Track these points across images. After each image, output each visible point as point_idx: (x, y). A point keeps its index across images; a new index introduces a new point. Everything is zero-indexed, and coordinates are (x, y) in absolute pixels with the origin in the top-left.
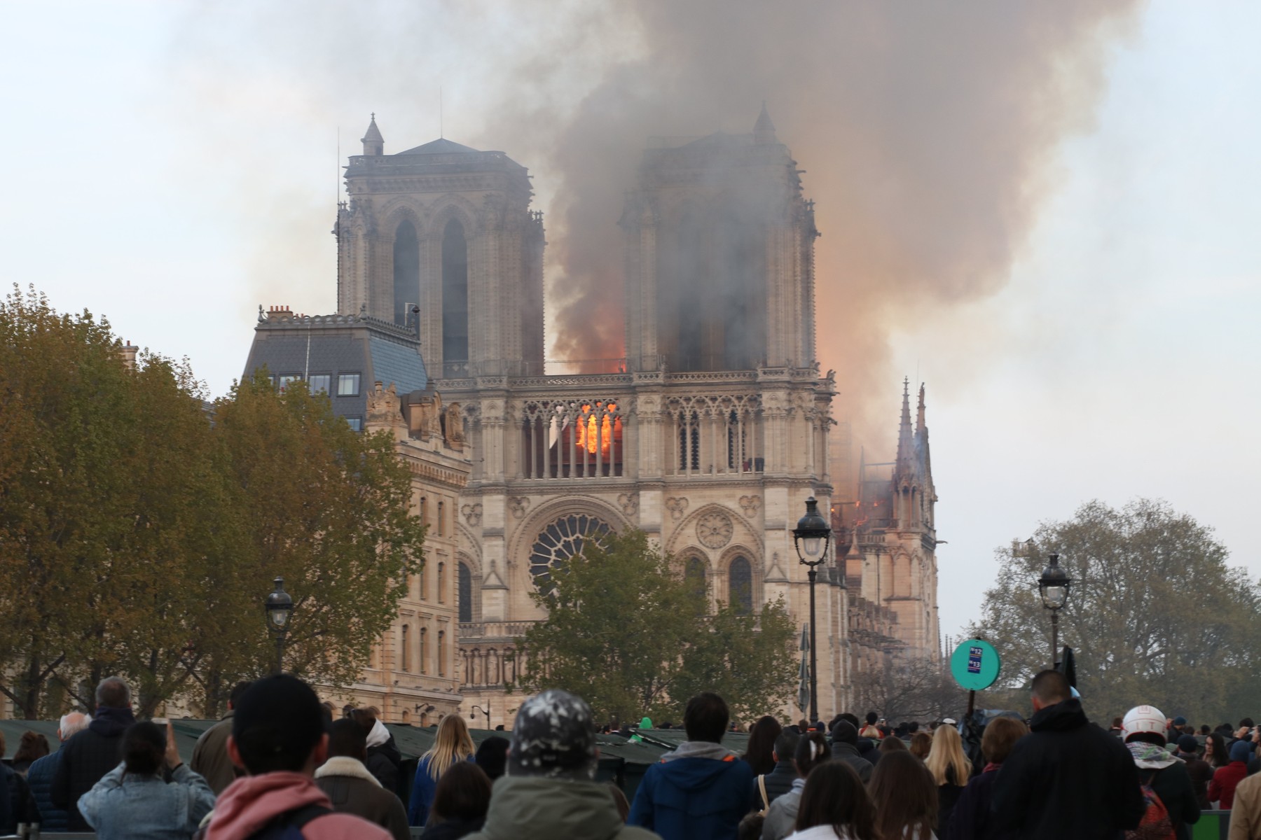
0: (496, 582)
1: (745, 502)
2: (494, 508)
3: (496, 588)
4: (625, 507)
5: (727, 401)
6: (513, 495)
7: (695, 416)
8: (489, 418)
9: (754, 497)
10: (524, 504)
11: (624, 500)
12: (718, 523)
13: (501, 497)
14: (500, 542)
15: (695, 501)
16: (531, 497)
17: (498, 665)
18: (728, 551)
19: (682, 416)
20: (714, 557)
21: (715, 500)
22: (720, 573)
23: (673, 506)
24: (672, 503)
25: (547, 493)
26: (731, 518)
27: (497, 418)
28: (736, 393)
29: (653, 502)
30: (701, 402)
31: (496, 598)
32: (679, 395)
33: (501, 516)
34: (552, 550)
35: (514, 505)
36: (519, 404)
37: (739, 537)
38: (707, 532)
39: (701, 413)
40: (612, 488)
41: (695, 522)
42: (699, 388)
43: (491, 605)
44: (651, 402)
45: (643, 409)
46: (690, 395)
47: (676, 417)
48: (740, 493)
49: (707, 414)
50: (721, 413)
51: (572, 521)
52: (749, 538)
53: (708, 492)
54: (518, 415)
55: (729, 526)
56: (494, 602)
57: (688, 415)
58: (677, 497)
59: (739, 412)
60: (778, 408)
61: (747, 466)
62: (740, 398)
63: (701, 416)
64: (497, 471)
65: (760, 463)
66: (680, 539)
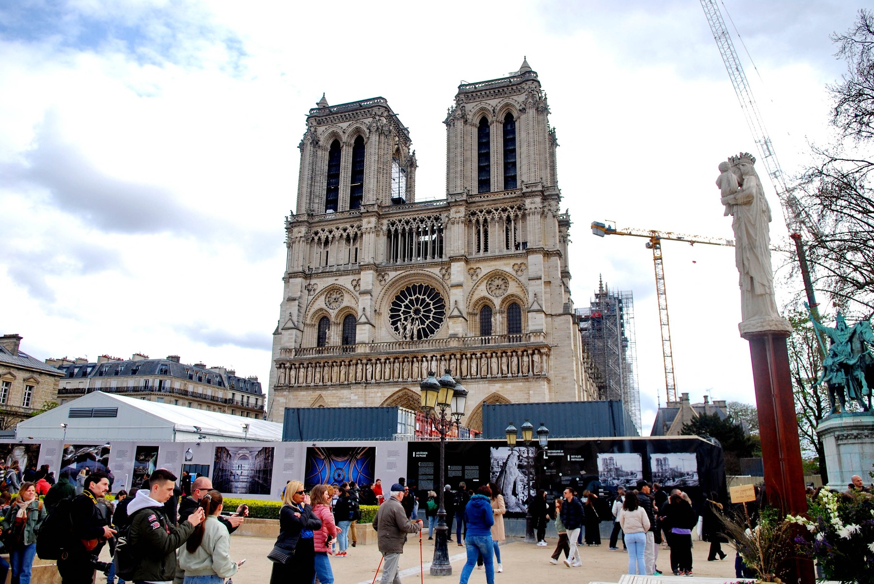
0: (366, 320)
1: (516, 267)
2: (368, 278)
3: (365, 323)
4: (444, 275)
5: (504, 210)
6: (380, 271)
7: (485, 221)
8: (367, 229)
9: (521, 264)
10: (386, 277)
11: (444, 271)
12: (499, 282)
13: (372, 271)
14: (369, 297)
15: (486, 268)
16: (389, 273)
17: (362, 370)
18: (506, 298)
19: (478, 221)
20: (497, 302)
21: (497, 268)
22: (501, 312)
23: (472, 272)
24: (472, 271)
25: (399, 270)
26: (508, 278)
27: (371, 228)
28: (510, 204)
29: (459, 269)
30: (489, 212)
31: (365, 330)
32: (476, 208)
33: (371, 282)
34: (403, 304)
35: (380, 278)
36: (385, 222)
37: (513, 289)
38: (493, 288)
39: (489, 218)
40: (436, 264)
41: (485, 282)
42: (488, 203)
43: (361, 334)
44: (459, 212)
45: (454, 216)
46: (483, 208)
47: (474, 221)
48: (513, 262)
49: (493, 219)
50: (501, 218)
51: (414, 287)
52: (519, 289)
53: (493, 263)
54: (385, 228)
55: (506, 283)
56: (363, 332)
57: (481, 220)
58: (475, 267)
59: (512, 215)
60: (536, 208)
61: (517, 247)
62: (512, 208)
63: (489, 220)
64: (370, 257)
65: (525, 244)
66: (476, 292)
